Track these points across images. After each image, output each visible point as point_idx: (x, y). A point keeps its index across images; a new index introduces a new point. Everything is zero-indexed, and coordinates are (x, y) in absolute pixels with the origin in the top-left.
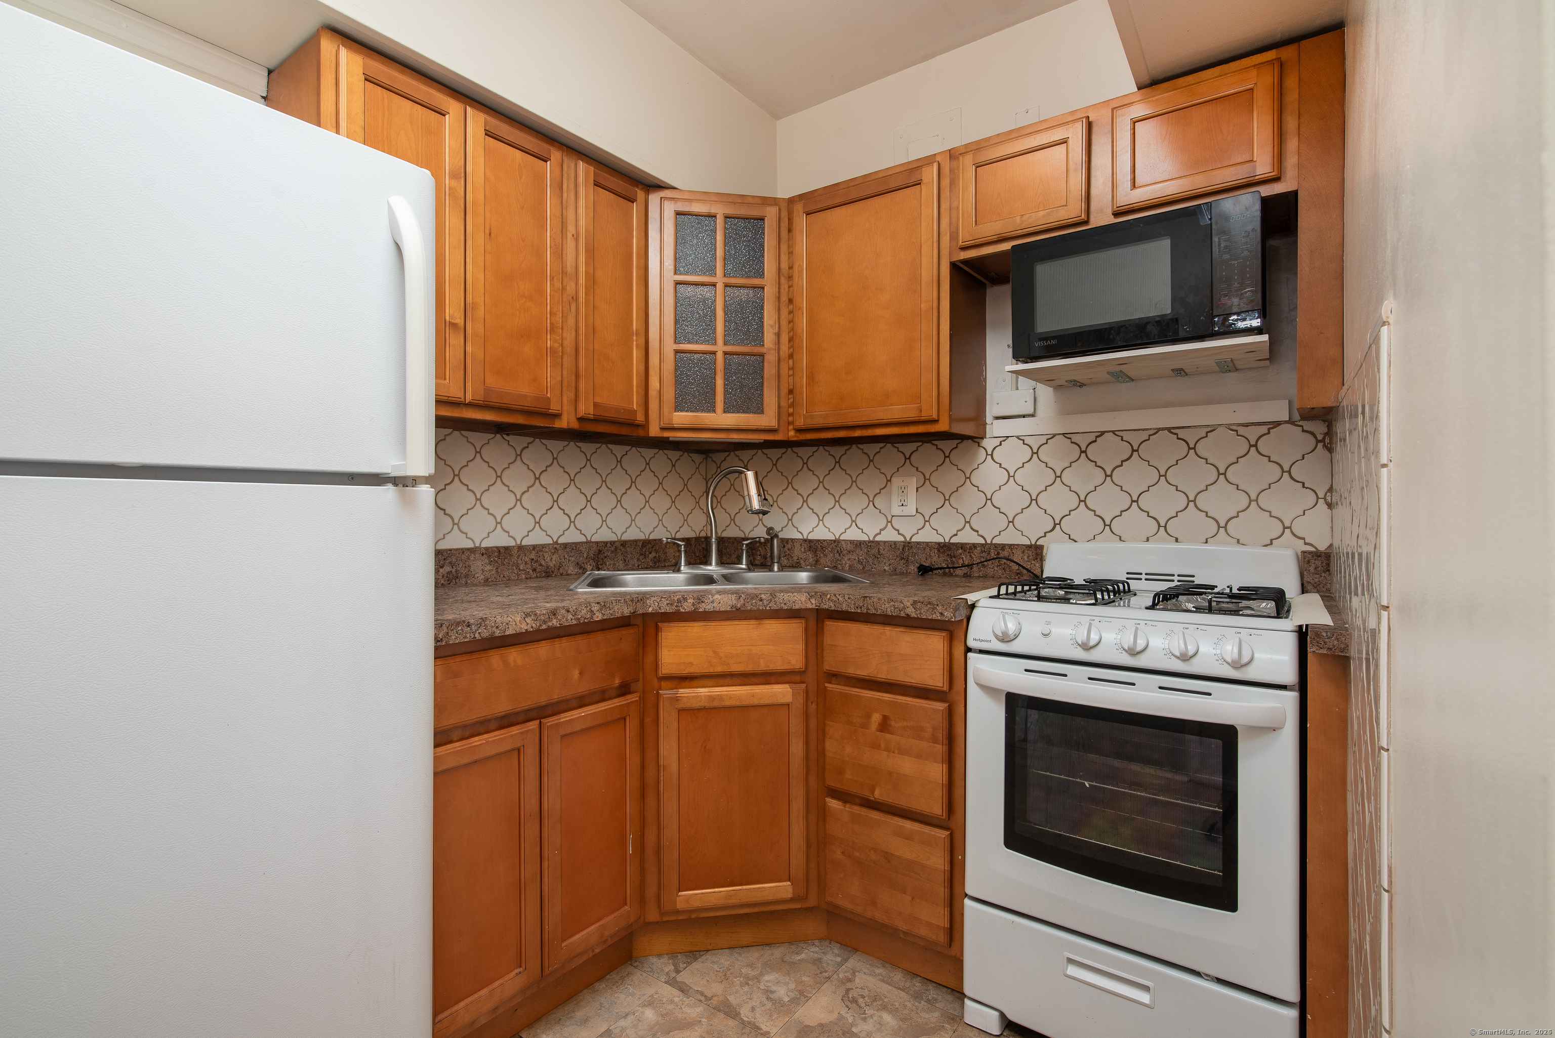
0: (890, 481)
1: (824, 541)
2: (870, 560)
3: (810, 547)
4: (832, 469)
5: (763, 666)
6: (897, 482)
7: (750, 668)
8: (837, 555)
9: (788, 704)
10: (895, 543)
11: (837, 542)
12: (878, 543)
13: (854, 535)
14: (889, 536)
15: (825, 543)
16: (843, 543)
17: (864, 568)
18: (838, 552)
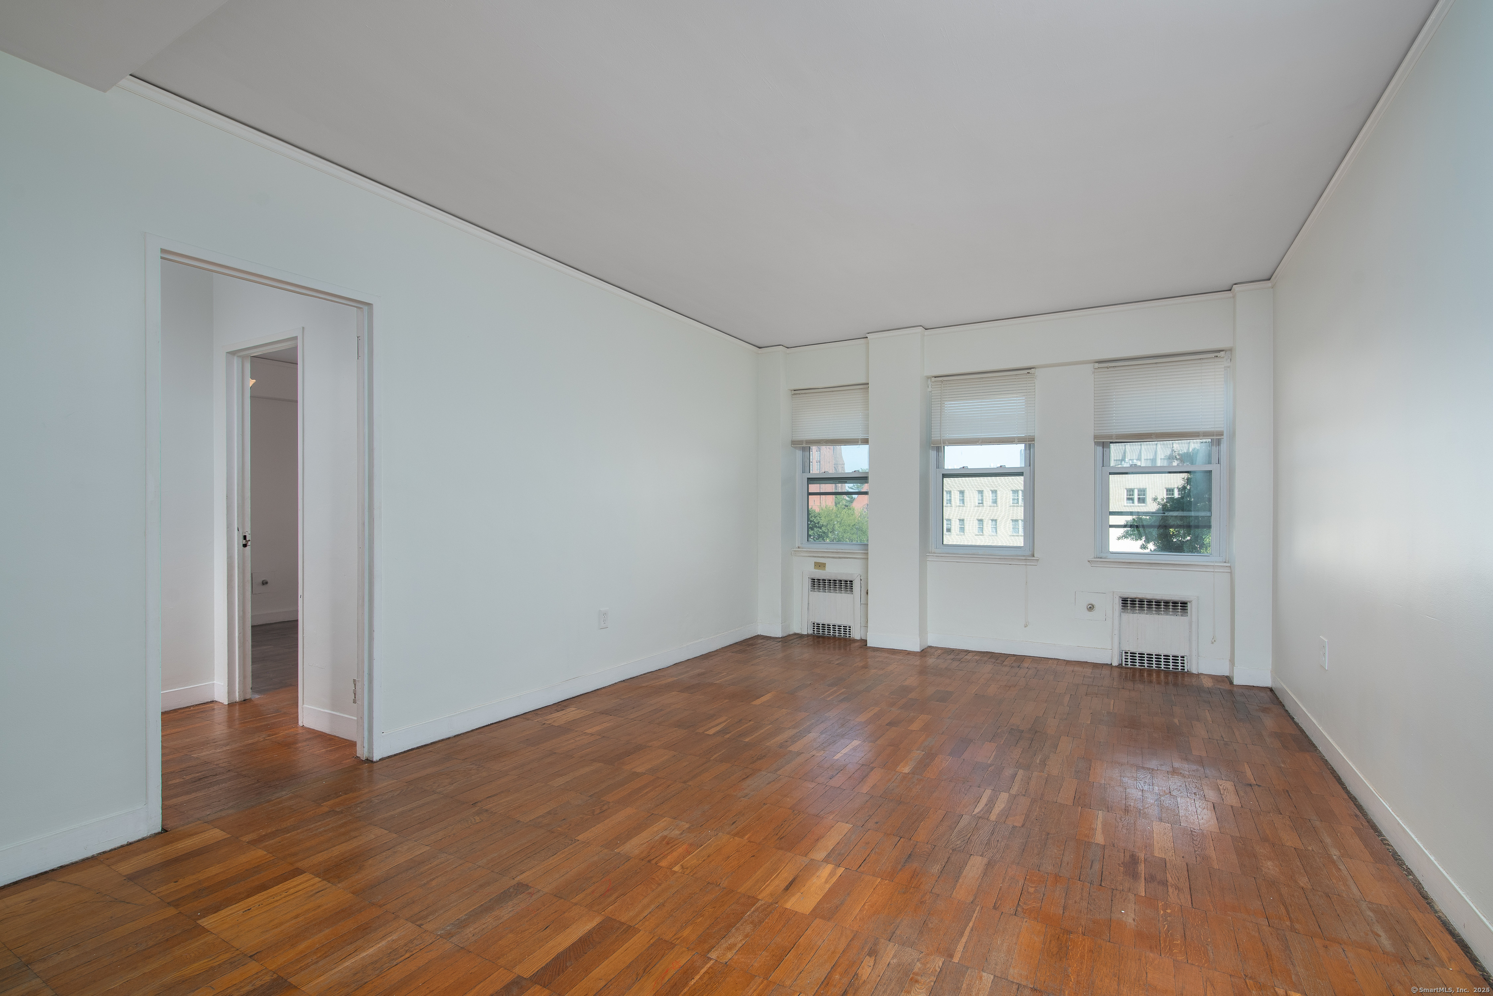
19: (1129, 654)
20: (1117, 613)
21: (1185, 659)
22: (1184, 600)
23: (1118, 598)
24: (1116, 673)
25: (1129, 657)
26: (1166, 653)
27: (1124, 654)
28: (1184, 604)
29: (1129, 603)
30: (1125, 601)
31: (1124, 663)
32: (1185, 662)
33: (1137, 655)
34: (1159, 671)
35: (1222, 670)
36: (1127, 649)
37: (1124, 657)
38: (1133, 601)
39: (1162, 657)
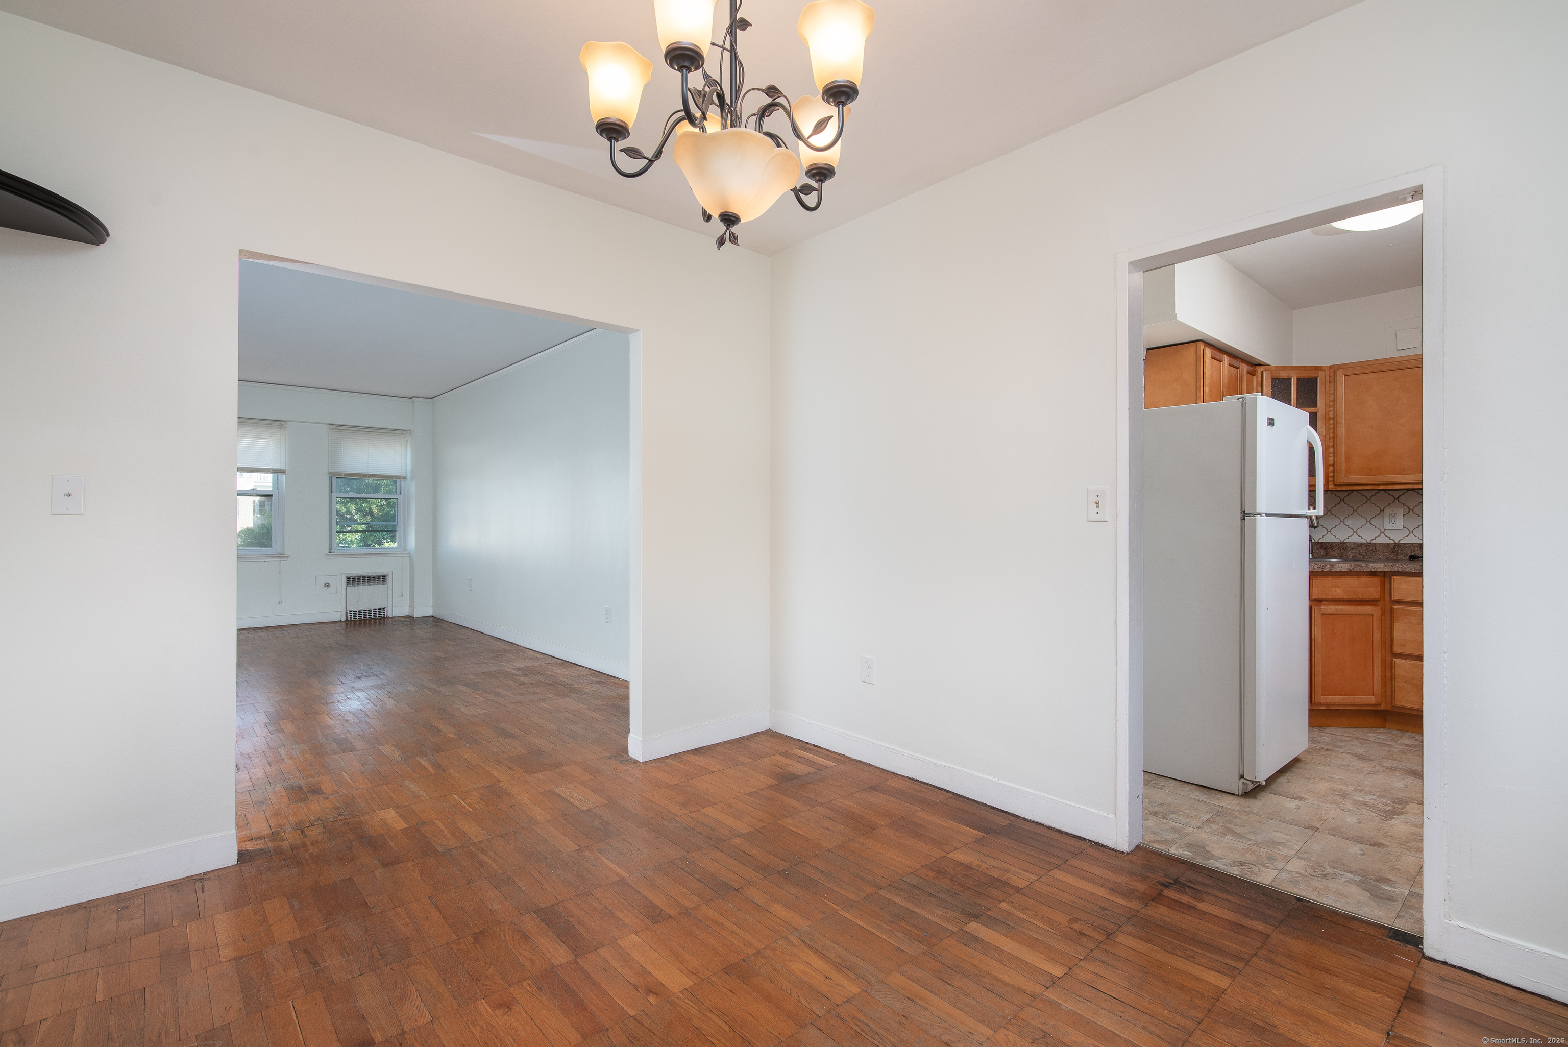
0: (1383, 510)
1: (1333, 543)
2: (1369, 553)
3: (1322, 546)
4: (1338, 504)
5: (1360, 597)
6: (1388, 511)
7: (1354, 597)
8: (1343, 551)
9: (1372, 615)
10: (1388, 544)
11: (1342, 544)
12: (1375, 544)
13: (1355, 539)
14: (1382, 540)
15: (1334, 545)
16: (1348, 544)
17: (1364, 557)
18: (1343, 549)
19: (352, 612)
20: (344, 587)
21: (385, 610)
22: (385, 574)
23: (345, 577)
24: (344, 624)
25: (352, 614)
26: (374, 608)
27: (349, 613)
28: (384, 577)
29: (352, 580)
30: (349, 579)
31: (349, 618)
32: (385, 611)
33: (357, 612)
34: (370, 619)
35: (406, 612)
36: (351, 609)
37: (349, 614)
38: (354, 578)
39: (367, 611)
